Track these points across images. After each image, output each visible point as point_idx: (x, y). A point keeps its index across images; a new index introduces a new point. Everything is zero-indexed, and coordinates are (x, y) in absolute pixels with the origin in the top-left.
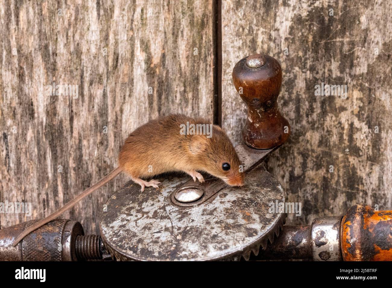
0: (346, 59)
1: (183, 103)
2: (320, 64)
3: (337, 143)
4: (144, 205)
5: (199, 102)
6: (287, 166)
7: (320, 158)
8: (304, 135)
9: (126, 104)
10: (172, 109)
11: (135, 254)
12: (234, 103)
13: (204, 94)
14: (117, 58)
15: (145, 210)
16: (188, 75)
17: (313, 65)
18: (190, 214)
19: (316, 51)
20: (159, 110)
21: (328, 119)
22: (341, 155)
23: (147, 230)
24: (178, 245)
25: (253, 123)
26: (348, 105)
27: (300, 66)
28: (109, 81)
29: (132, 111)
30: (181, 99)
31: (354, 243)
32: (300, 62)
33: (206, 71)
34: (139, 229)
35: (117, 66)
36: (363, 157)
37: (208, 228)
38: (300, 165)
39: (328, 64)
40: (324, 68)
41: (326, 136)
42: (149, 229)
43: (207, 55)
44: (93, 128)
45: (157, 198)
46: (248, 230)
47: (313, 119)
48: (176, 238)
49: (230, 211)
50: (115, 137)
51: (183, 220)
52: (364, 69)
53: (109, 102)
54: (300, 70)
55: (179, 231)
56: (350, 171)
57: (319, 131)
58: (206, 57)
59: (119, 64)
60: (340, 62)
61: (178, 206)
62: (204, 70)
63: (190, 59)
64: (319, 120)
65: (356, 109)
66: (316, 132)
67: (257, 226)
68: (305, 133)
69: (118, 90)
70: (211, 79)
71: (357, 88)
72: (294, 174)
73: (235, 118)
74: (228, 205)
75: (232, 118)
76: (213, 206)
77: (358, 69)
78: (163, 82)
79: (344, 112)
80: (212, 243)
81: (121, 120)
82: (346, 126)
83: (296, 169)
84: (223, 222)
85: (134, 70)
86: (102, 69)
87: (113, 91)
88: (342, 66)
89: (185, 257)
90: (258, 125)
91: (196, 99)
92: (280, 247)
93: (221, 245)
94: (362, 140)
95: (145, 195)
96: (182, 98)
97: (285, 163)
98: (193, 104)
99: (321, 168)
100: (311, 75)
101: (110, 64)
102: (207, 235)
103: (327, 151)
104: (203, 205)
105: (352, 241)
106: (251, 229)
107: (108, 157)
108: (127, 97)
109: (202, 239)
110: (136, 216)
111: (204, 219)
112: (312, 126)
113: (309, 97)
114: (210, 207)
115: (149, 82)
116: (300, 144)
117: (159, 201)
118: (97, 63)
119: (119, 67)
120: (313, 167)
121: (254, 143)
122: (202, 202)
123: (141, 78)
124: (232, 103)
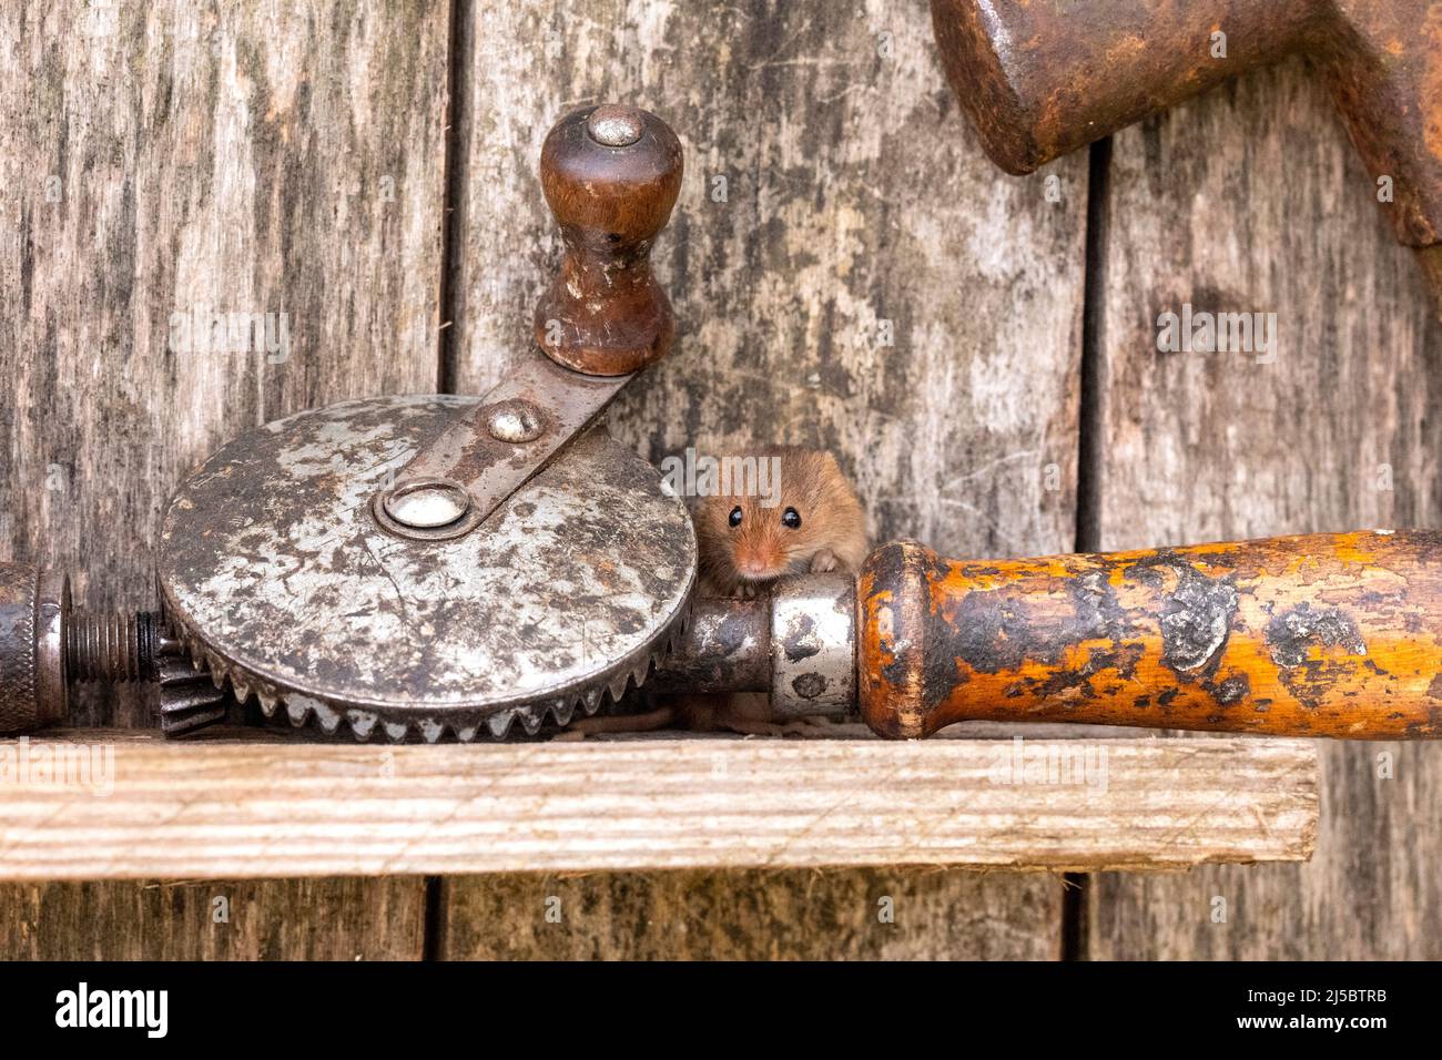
0: (821, 117)
1: (355, 228)
2: (749, 130)
3: (786, 356)
4: (296, 531)
5: (403, 229)
6: (643, 421)
7: (736, 399)
8: (696, 331)
9: (190, 226)
10: (323, 247)
11: (301, 676)
12: (504, 233)
13: (418, 204)
14: (169, 93)
15: (305, 546)
16: (372, 147)
17: (730, 131)
18: (444, 563)
19: (737, 91)
20: (287, 247)
21: (764, 286)
22: (795, 392)
23: (325, 608)
24: (427, 653)
25: (585, 300)
26: (821, 249)
27: (693, 133)
28: (142, 159)
29: (206, 247)
30: (349, 219)
31: (905, 654)
32: (694, 120)
33: (427, 139)
34: (301, 601)
35: (166, 114)
36: (858, 399)
37: (507, 604)
38: (680, 418)
39: (769, 129)
40: (760, 141)
41: (756, 335)
42: (332, 603)
43: (431, 91)
44: (92, 295)
45: (330, 511)
46: (619, 612)
47: (722, 287)
48: (418, 632)
49: (557, 557)
50: (154, 322)
51: (429, 580)
52: (870, 149)
53: (141, 218)
54: (692, 145)
55: (424, 613)
56: (821, 437)
57: (737, 320)
58: (427, 98)
59: (173, 111)
60: (804, 126)
61: (403, 537)
62: (422, 135)
63: (382, 103)
64: (738, 291)
65: (844, 261)
66: (728, 325)
67: (638, 601)
68: (699, 326)
69: (166, 185)
70: (440, 163)
71: (849, 201)
72: (663, 443)
73: (504, 276)
74: (548, 540)
75: (497, 278)
76: (505, 539)
77: (854, 147)
78: (299, 166)
79: (811, 267)
80: (524, 648)
81: (173, 275)
82: (815, 310)
83: (669, 429)
84: (544, 589)
85: (218, 128)
86: (122, 122)
87: (154, 188)
88: (809, 136)
89: (456, 689)
90: (598, 307)
91: (394, 220)
92: (678, 658)
93: (550, 655)
94: (857, 351)
95: (289, 501)
96: (355, 216)
97: (639, 412)
98: (383, 232)
99: (739, 427)
100: (723, 160)
101: (148, 108)
102: (507, 624)
103: (758, 377)
104: (473, 537)
105: (897, 648)
106: (624, 611)
107: (131, 380)
108: (193, 208)
109: (494, 638)
110: (281, 564)
111: (490, 578)
112: (718, 306)
113: (714, 222)
114: (498, 544)
115: (259, 166)
116: (682, 358)
117: (339, 521)
118: (108, 105)
119: (171, 118)
120: (718, 422)
121: (581, 357)
122: (467, 527)
123: (235, 153)
124: (497, 233)
